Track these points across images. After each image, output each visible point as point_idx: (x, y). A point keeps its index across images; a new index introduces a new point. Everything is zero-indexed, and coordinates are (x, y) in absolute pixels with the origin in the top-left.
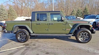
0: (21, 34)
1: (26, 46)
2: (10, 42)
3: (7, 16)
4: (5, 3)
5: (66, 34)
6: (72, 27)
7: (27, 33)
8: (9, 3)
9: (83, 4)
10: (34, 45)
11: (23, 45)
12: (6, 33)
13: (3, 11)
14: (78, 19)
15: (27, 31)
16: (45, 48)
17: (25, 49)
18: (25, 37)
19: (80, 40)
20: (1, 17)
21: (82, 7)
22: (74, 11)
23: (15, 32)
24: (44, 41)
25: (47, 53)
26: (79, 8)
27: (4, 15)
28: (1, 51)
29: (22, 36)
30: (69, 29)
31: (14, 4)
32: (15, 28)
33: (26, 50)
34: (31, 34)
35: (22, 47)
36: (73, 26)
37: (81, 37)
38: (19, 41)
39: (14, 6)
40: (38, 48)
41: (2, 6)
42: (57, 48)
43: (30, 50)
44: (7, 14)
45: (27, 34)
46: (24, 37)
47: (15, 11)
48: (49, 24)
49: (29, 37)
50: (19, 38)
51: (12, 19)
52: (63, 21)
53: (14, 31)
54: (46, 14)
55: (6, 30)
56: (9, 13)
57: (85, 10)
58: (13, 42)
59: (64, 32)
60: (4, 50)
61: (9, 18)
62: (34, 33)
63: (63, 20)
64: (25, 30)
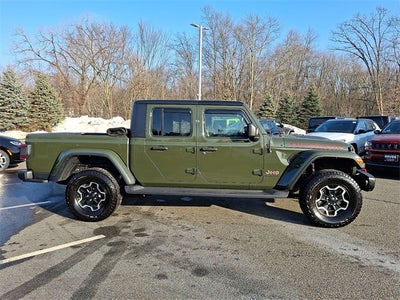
0: (89, 188)
1: (108, 237)
2: (41, 218)
3: (25, 112)
4: (21, 66)
5: (266, 190)
6: (285, 162)
7: (114, 185)
8: (35, 65)
9: (300, 78)
10: (140, 232)
11: (97, 232)
12: (28, 180)
13: (14, 95)
14: (287, 130)
15: (110, 176)
16: (187, 247)
17: (107, 249)
18: (102, 197)
19: (318, 215)
20: (5, 114)
21: (295, 89)
22: (270, 102)
23: (64, 177)
24: (176, 216)
25: (200, 272)
26: (288, 92)
27: (14, 110)
28: (7, 261)
29: (90, 195)
30: (277, 173)
31: (54, 70)
32: (66, 160)
33: (111, 253)
34: (127, 189)
35: (91, 243)
36: (292, 161)
37: (322, 205)
38: (77, 216)
39: (55, 76)
40: (159, 247)
41: (8, 74)
42: (235, 248)
43: (127, 256)
44: (28, 105)
45: (112, 187)
46: (98, 199)
47: (56, 94)
48: (201, 150)
49: (120, 198)
50: (77, 203)
51: (45, 124)
52: (253, 139)
53: (59, 174)
54: (189, 109)
55: (29, 170)
56: (33, 103)
57: (309, 99)
58: (55, 219)
59: (255, 181)
60: (19, 254)
61: (35, 120)
62: (137, 183)
63: (253, 134)
64: (105, 172)
